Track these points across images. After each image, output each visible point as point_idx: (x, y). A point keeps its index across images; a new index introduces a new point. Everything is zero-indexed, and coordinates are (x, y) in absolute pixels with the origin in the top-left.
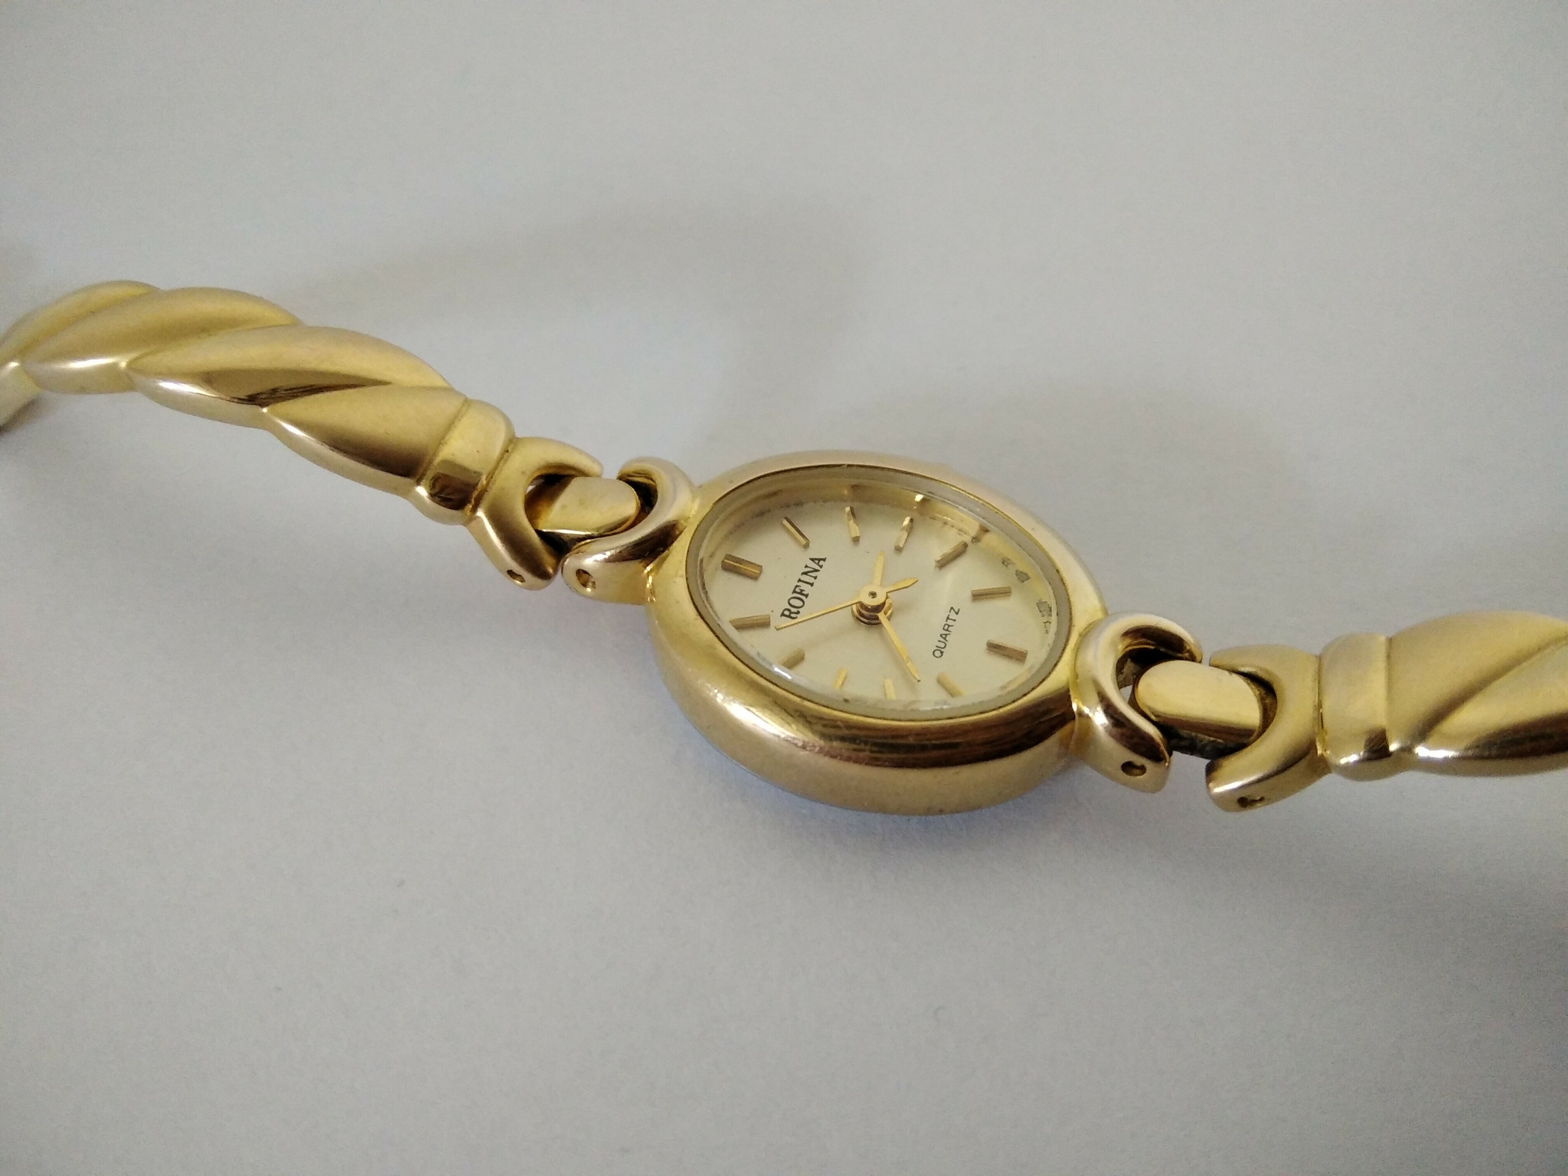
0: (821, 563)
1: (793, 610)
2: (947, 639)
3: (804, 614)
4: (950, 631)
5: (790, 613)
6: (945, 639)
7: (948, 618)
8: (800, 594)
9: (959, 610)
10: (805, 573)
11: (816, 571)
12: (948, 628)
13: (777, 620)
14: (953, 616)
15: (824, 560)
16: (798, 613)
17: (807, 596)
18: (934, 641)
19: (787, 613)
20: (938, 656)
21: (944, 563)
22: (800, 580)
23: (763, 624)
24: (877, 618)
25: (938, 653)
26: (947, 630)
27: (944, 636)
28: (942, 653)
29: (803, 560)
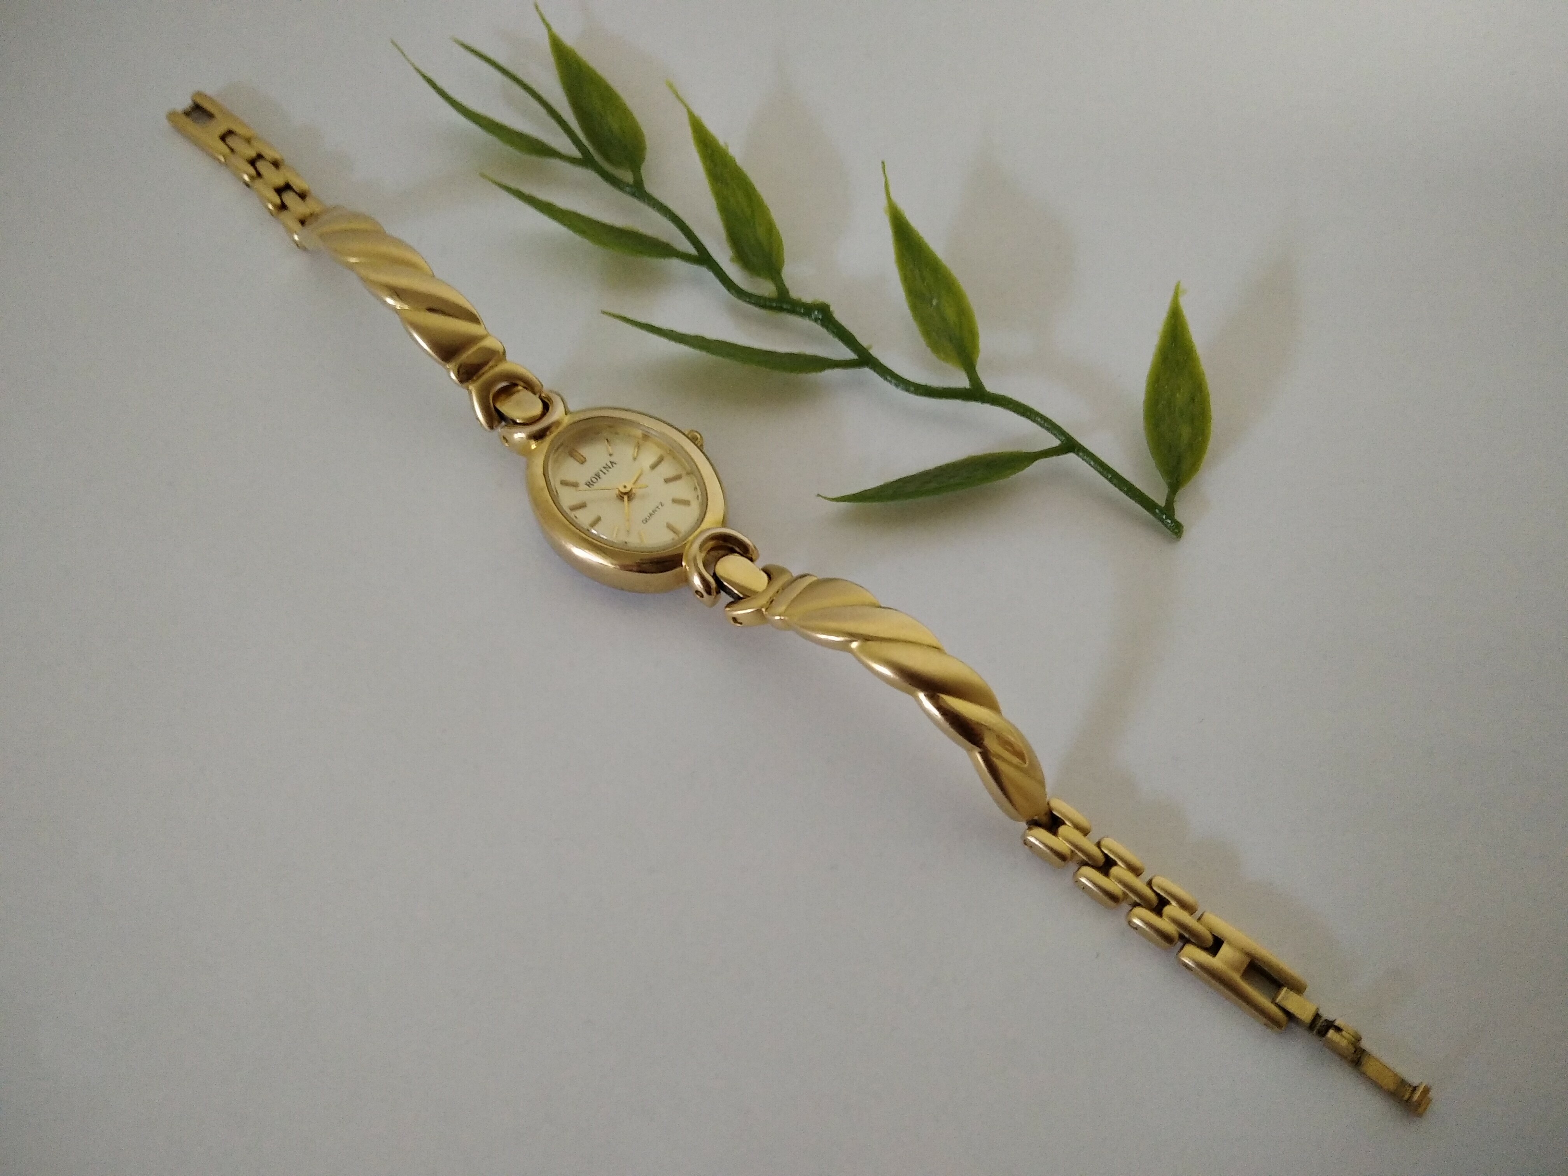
0: (614, 465)
1: (592, 483)
3: (596, 486)
5: (589, 484)
7: (657, 507)
8: (598, 476)
10: (604, 468)
11: (610, 468)
13: (583, 487)
14: (660, 507)
15: (615, 464)
16: (593, 485)
17: (600, 478)
18: (646, 515)
19: (588, 484)
21: (653, 467)
22: (601, 471)
23: (575, 485)
24: (623, 498)
25: (645, 522)
26: (654, 512)
29: (606, 460)
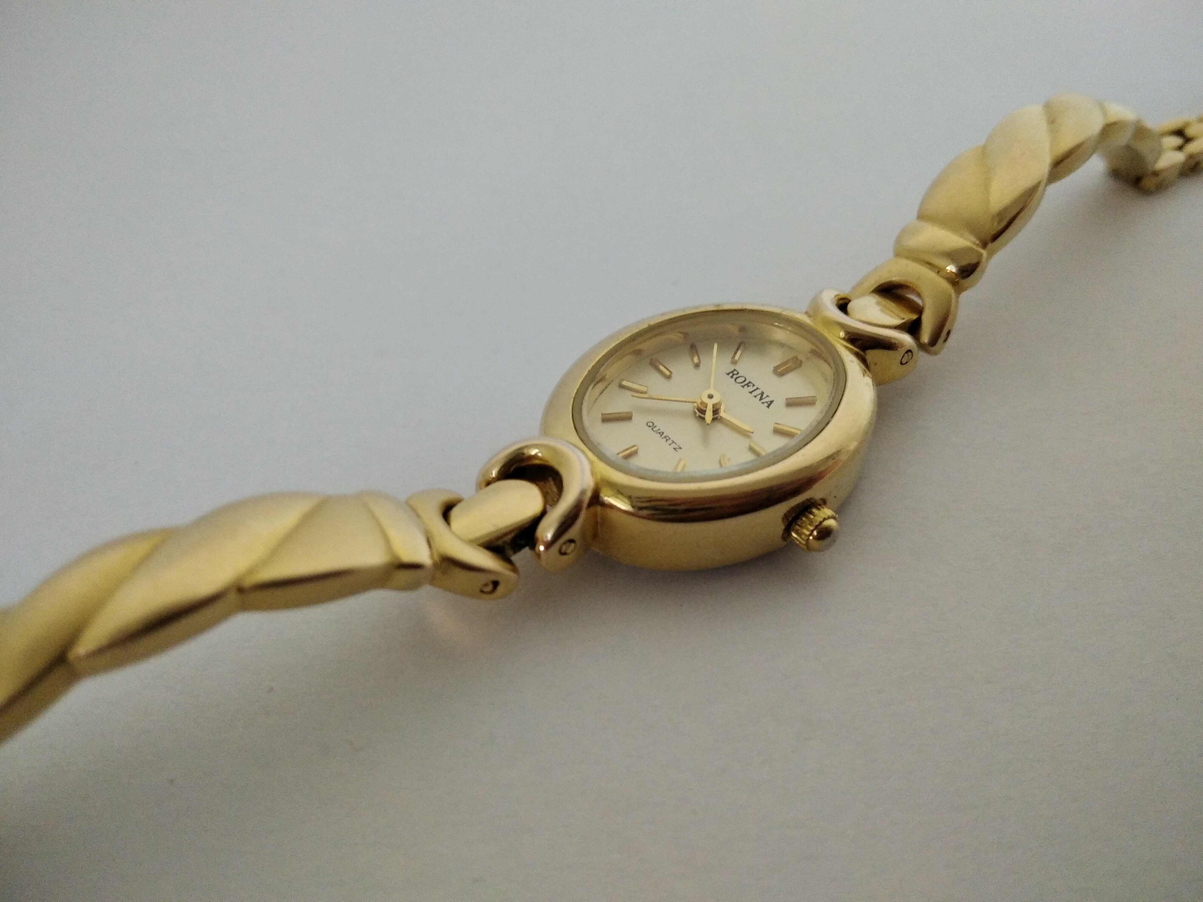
2: (659, 434)
4: (663, 438)
6: (659, 433)
7: (673, 442)
9: (676, 451)
12: (666, 439)
14: (674, 446)
20: (648, 424)
25: (650, 424)
26: (665, 437)
27: (661, 434)
28: (650, 426)
29: (775, 397)
